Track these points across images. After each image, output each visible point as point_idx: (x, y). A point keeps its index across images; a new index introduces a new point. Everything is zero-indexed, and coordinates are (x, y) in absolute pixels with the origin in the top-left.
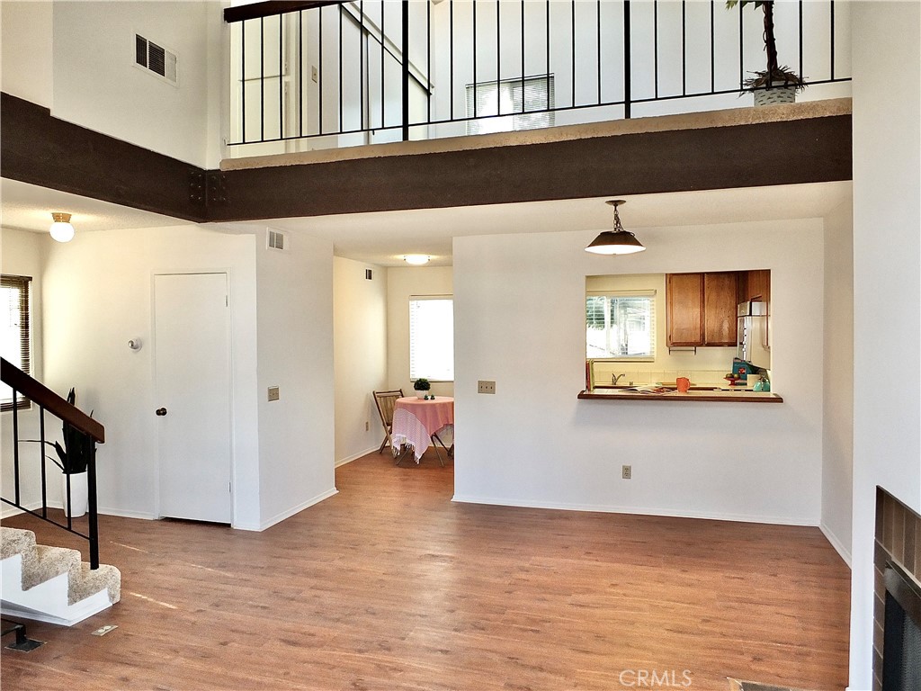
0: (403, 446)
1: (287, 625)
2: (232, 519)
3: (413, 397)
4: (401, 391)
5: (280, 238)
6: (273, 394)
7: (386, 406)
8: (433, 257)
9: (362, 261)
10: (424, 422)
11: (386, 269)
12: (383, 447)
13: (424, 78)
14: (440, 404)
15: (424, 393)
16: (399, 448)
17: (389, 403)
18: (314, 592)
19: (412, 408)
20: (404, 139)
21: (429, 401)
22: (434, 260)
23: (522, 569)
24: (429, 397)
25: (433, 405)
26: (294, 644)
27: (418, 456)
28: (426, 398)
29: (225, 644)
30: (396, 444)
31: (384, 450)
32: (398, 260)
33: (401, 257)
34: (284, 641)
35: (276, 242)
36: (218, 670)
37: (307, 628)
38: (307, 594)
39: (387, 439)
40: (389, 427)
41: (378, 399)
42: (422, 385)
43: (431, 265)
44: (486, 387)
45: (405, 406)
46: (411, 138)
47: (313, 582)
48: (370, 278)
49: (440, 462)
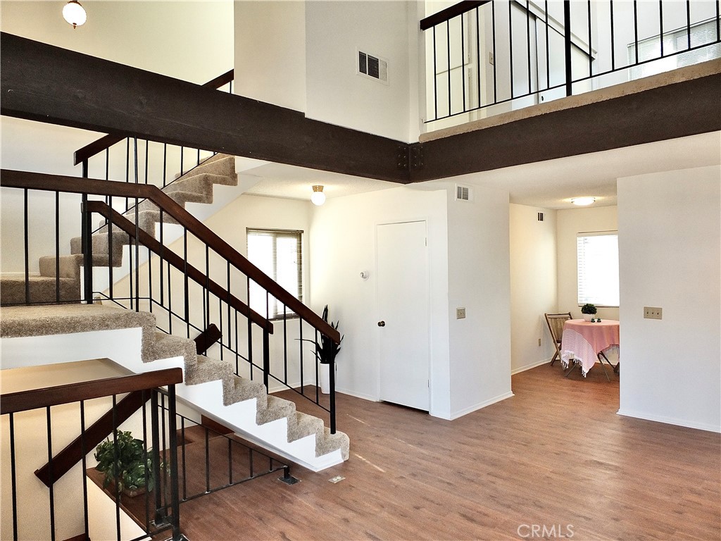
0: (571, 360)
1: (467, 502)
2: (430, 408)
3: (581, 319)
4: (569, 314)
5: (466, 191)
6: (461, 314)
7: (556, 326)
8: (598, 198)
9: (534, 206)
10: (591, 341)
11: (556, 211)
12: (554, 360)
13: (585, 44)
14: (606, 326)
15: (591, 316)
16: (567, 362)
17: (559, 324)
18: (491, 478)
19: (580, 329)
20: (567, 95)
21: (596, 324)
22: (599, 201)
23: (692, 491)
24: (596, 320)
25: (600, 327)
26: (472, 520)
27: (585, 370)
28: (593, 321)
29: (418, 508)
30: (565, 357)
31: (555, 363)
32: (567, 203)
33: (568, 200)
34: (464, 516)
35: (463, 194)
36: (411, 529)
37: (482, 508)
38: (484, 478)
39: (557, 354)
40: (559, 344)
41: (549, 320)
42: (589, 309)
43: (596, 205)
44: (653, 313)
45: (573, 327)
46: (574, 93)
47: (491, 469)
48: (542, 220)
49: (607, 376)
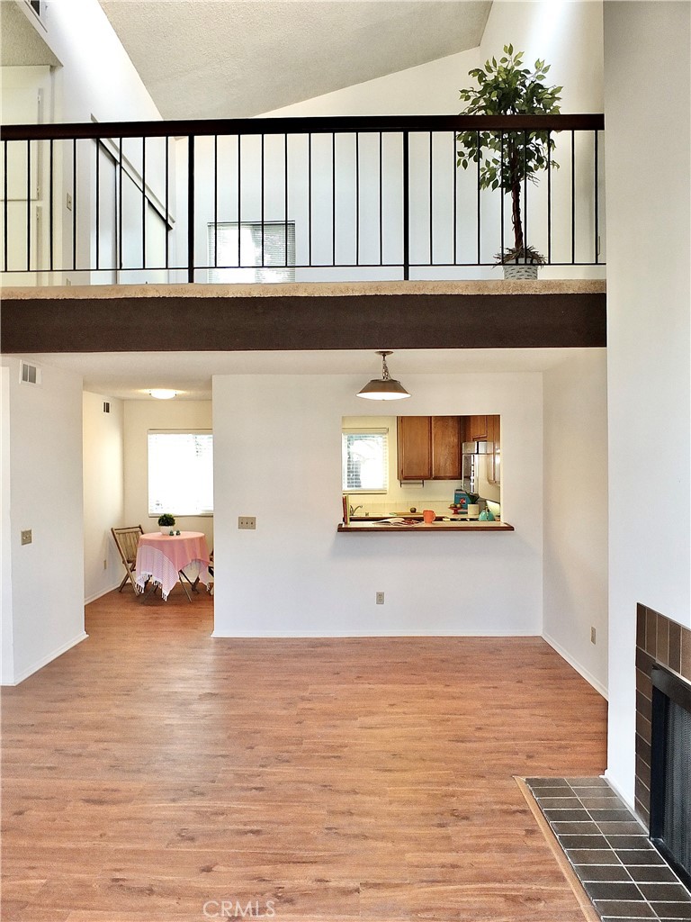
3: (156, 533)
4: (140, 527)
5: (33, 371)
6: (27, 538)
7: (125, 542)
8: (180, 392)
9: (100, 393)
10: (172, 559)
11: (122, 401)
12: (124, 584)
13: (162, 206)
14: (188, 539)
15: (169, 528)
16: (143, 586)
17: (128, 540)
19: (159, 544)
21: (175, 537)
22: (180, 396)
24: (175, 533)
25: (181, 541)
27: (166, 592)
28: (171, 534)
30: (139, 580)
31: (125, 589)
32: (142, 394)
33: (146, 391)
35: (29, 376)
39: (127, 577)
40: (130, 565)
41: (117, 536)
42: (167, 521)
43: (177, 399)
44: (247, 523)
45: (151, 542)
48: (108, 411)
49: (197, 597)
